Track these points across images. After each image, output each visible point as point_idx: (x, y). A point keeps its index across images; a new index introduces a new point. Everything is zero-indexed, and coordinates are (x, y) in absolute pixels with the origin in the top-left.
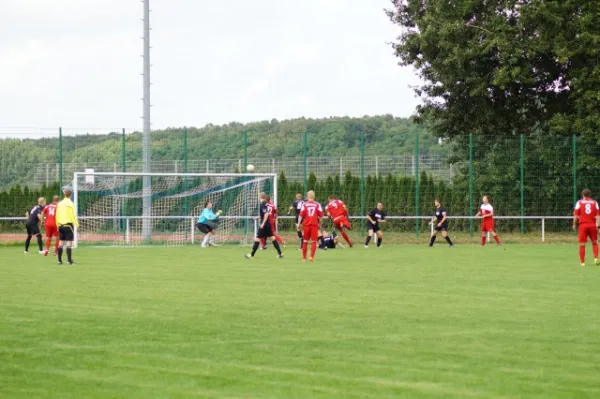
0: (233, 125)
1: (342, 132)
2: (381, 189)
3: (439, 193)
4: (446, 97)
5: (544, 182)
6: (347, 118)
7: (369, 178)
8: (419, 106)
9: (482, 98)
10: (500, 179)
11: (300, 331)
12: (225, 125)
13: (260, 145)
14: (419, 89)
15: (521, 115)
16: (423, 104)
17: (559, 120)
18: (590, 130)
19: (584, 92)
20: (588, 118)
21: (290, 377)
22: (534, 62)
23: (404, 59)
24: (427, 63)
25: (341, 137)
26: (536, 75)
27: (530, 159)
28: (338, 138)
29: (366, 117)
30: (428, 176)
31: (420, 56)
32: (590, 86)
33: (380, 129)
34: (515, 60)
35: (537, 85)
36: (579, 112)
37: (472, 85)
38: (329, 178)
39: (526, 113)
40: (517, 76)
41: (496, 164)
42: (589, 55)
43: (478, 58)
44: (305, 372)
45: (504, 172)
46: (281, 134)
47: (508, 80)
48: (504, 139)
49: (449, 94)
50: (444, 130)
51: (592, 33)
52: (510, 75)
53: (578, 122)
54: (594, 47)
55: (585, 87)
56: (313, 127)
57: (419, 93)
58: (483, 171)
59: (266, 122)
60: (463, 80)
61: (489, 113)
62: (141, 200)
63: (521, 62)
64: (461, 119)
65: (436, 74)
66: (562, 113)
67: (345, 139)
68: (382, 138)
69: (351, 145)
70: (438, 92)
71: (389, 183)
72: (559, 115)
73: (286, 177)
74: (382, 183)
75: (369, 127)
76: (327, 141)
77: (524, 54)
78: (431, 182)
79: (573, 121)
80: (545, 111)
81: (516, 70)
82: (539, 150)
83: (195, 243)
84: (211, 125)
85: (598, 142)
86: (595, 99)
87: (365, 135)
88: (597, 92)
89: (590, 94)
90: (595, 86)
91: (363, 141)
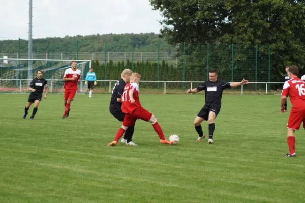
0: (79, 36)
1: (130, 40)
2: (144, 68)
3: (171, 70)
4: (174, 25)
5: (219, 66)
6: (133, 34)
7: (138, 63)
8: (161, 30)
9: (191, 26)
10: (198, 64)
11: (86, 134)
12: (74, 37)
13: (91, 46)
14: (161, 21)
15: (209, 34)
16: (163, 29)
17: (227, 37)
18: (241, 42)
19: (238, 23)
20: (240, 36)
21: (72, 155)
22: (215, 9)
23: (154, 7)
24: (165, 9)
25: (130, 43)
26: (216, 15)
27: (213, 55)
28: (128, 44)
29: (141, 33)
30: (166, 62)
31: (162, 5)
32: (241, 21)
33: (148, 39)
34: (206, 8)
35: (217, 20)
36: (236, 33)
37: (186, 20)
38: (119, 63)
39: (212, 33)
40: (207, 16)
41: (197, 57)
42: (241, 7)
43: (189, 7)
44: (80, 153)
45: (200, 61)
46: (101, 41)
47: (203, 17)
48: (201, 45)
49: (175, 23)
50: (173, 41)
52: (204, 15)
53: (235, 38)
54: (243, 3)
55: (239, 21)
56: (116, 38)
57: (161, 23)
58: (191, 60)
59: (94, 35)
60: (182, 17)
61: (195, 33)
62: (27, 71)
63: (209, 9)
64: (181, 36)
65: (170, 14)
66: (228, 34)
67: (131, 44)
68: (149, 44)
69: (134, 46)
70: (170, 23)
71: (147, 65)
72: (227, 34)
73: (99, 62)
74: (144, 65)
75: (143, 38)
76: (123, 45)
77: (211, 5)
78: (167, 65)
79: (233, 37)
80: (220, 32)
81: (207, 13)
82: (217, 51)
83: (53, 92)
84: (68, 36)
85: (245, 47)
86: (244, 27)
87: (141, 42)
88: (244, 23)
89: (241, 25)
90: (244, 21)
91: (140, 45)
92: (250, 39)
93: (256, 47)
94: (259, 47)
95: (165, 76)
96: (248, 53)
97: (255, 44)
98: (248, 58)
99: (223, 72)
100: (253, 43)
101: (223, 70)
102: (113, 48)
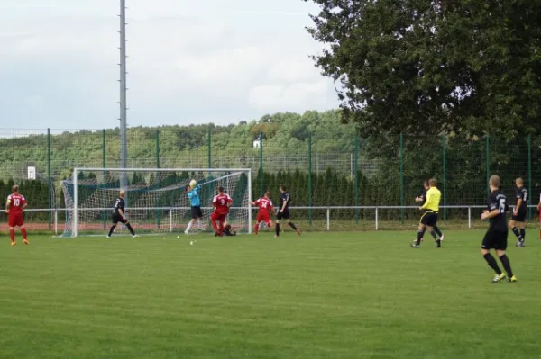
1: (174, 138)
3: (342, 186)
6: (177, 126)
17: (473, 121)
18: (499, 130)
19: (493, 96)
25: (174, 142)
28: (171, 143)
29: (192, 125)
32: (499, 90)
34: (435, 68)
36: (491, 114)
40: (438, 82)
42: (498, 65)
47: (430, 85)
51: (500, 46)
54: (503, 58)
55: (494, 91)
63: (440, 70)
66: (475, 116)
67: (177, 144)
69: (182, 148)
77: (444, 63)
79: (483, 122)
81: (438, 77)
85: (508, 141)
86: (505, 102)
87: (194, 141)
88: (506, 95)
89: (499, 98)
90: (504, 91)
91: (192, 145)
92: (516, 126)
93: (528, 140)
94: (532, 139)
95: (332, 197)
96: (512, 151)
97: (527, 135)
98: (512, 160)
99: (464, 187)
100: (522, 133)
101: (463, 182)
102: (146, 151)
